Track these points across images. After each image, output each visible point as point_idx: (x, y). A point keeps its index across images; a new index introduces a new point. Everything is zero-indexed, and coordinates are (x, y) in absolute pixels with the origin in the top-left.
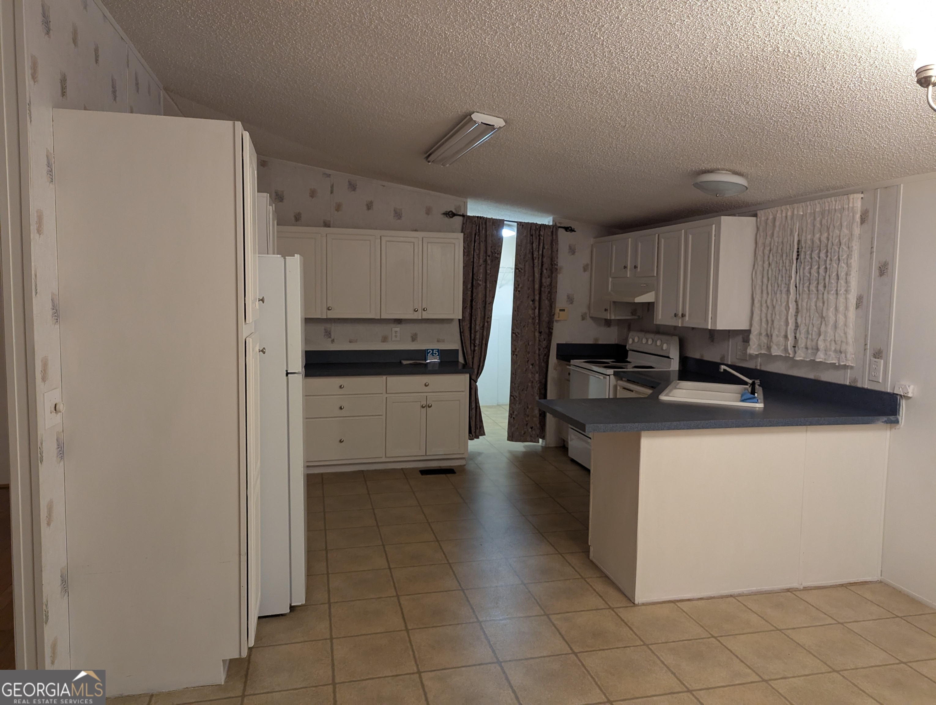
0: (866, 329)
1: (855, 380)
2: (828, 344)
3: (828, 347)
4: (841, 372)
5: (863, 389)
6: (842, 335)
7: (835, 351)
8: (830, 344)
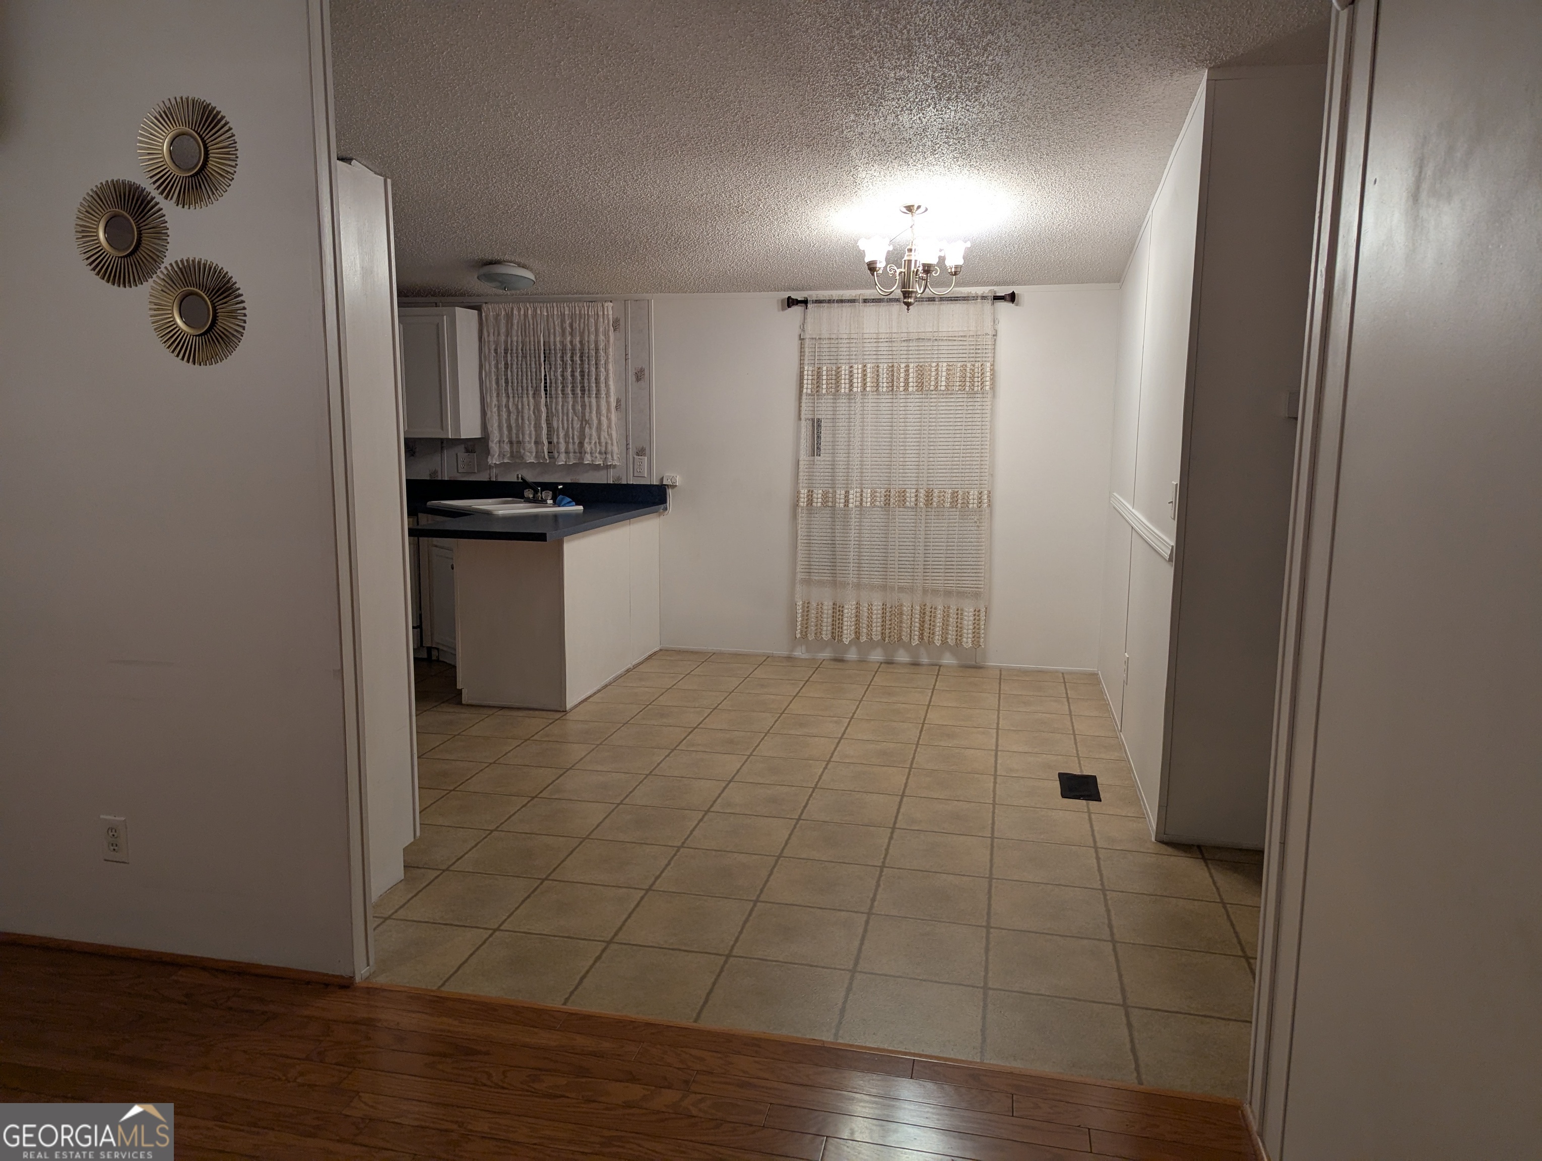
0: (627, 430)
1: (619, 478)
2: (593, 447)
3: (594, 449)
4: (604, 472)
5: (627, 485)
6: (607, 437)
7: (600, 453)
8: (596, 447)
